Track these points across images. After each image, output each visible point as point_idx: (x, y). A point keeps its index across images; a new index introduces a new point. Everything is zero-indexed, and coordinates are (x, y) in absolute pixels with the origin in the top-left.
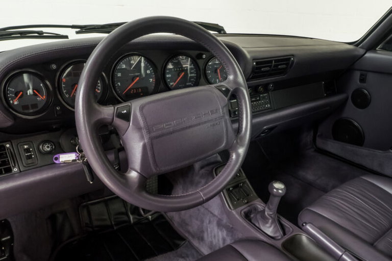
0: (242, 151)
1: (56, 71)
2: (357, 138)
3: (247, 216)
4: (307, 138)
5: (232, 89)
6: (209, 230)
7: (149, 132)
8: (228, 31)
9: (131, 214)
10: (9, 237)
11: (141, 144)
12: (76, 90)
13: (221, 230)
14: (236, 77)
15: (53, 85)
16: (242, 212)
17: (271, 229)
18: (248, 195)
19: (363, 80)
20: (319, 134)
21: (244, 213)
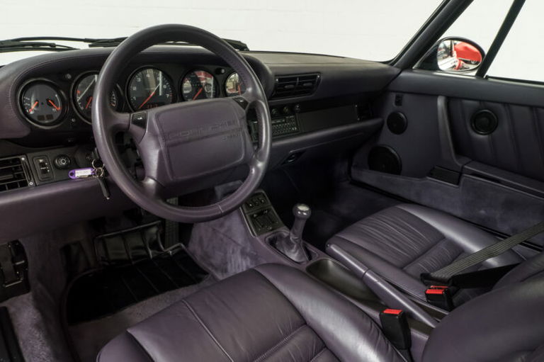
0: (260, 165)
1: (70, 81)
2: (394, 166)
3: (272, 243)
4: (341, 168)
5: (250, 100)
6: (233, 260)
7: (165, 139)
8: (251, 49)
9: (150, 248)
10: (23, 262)
11: (157, 152)
12: (91, 102)
13: (245, 258)
14: (255, 89)
15: (68, 94)
16: (267, 239)
17: (296, 255)
18: (273, 222)
19: (399, 102)
20: (354, 164)
21: (269, 239)
